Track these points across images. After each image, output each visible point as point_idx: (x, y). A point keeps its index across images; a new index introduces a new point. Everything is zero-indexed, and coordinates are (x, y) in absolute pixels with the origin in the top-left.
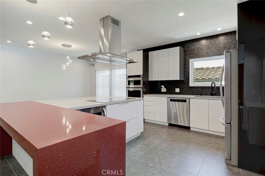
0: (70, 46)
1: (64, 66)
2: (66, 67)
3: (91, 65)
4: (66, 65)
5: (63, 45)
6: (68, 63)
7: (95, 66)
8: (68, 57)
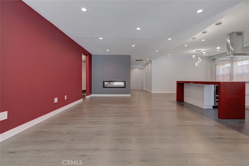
0: (201, 51)
1: (196, 63)
2: (198, 64)
3: (212, 61)
4: (197, 63)
5: (196, 51)
6: (199, 62)
7: (216, 61)
8: (199, 58)
